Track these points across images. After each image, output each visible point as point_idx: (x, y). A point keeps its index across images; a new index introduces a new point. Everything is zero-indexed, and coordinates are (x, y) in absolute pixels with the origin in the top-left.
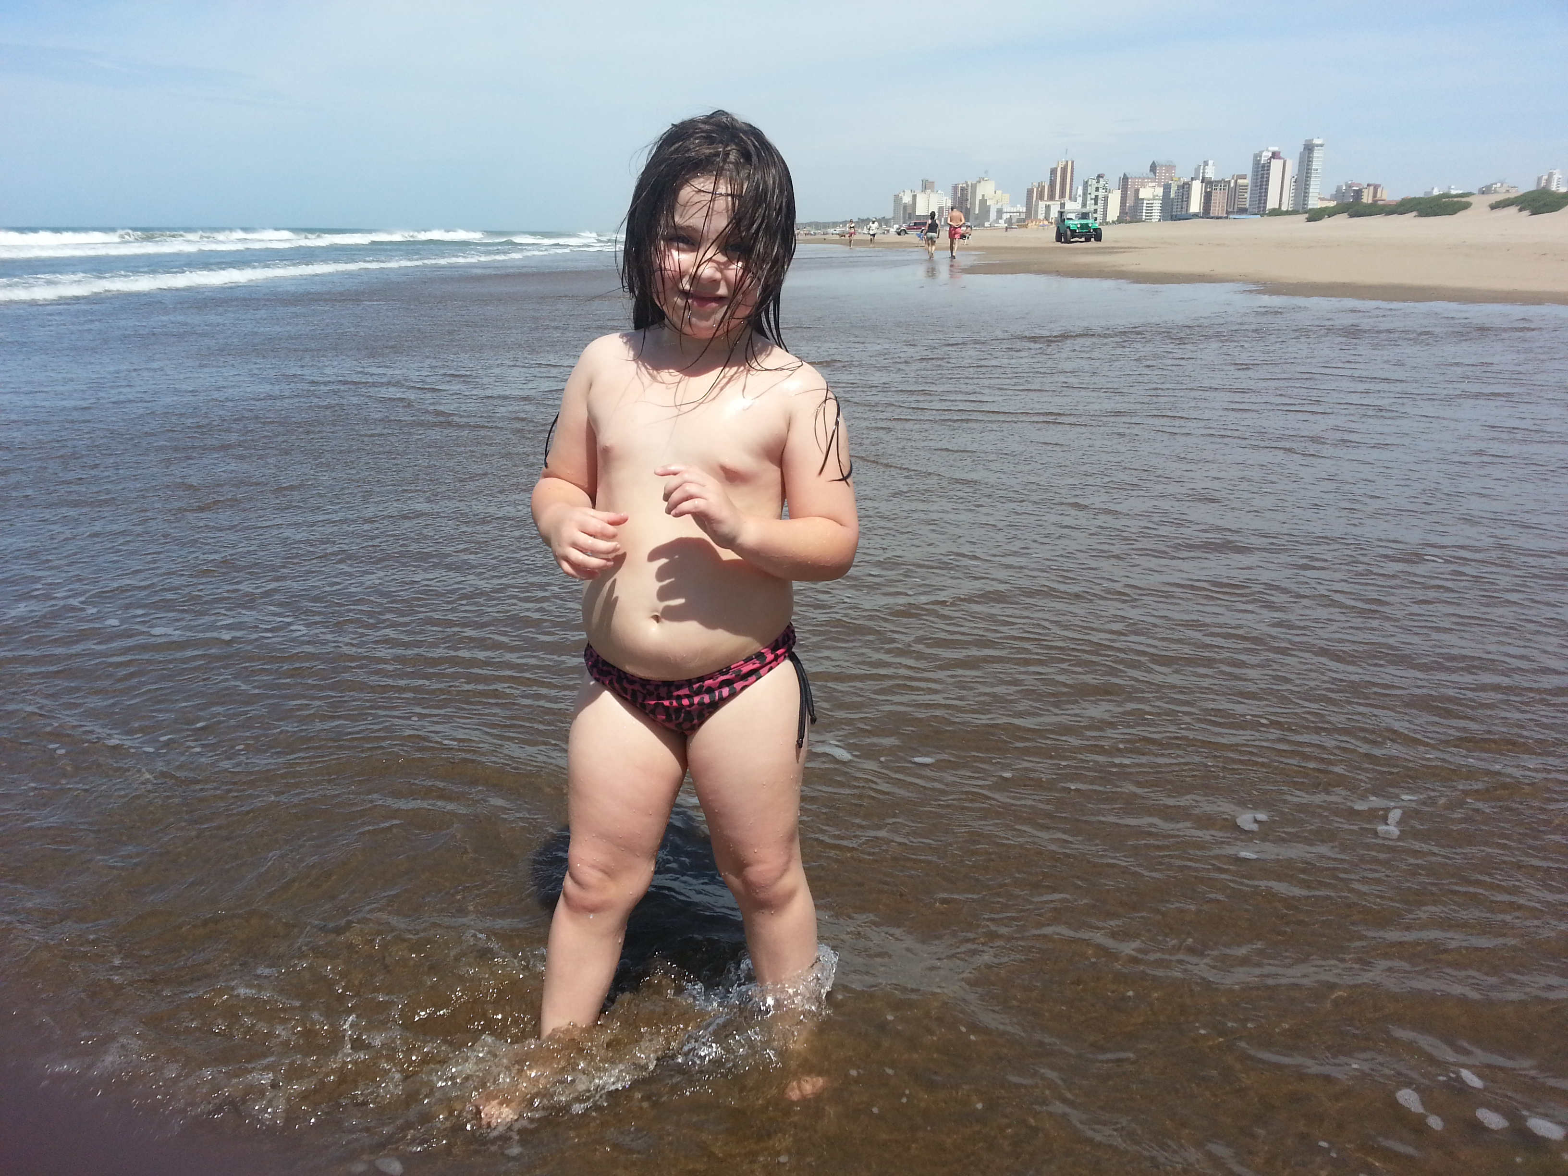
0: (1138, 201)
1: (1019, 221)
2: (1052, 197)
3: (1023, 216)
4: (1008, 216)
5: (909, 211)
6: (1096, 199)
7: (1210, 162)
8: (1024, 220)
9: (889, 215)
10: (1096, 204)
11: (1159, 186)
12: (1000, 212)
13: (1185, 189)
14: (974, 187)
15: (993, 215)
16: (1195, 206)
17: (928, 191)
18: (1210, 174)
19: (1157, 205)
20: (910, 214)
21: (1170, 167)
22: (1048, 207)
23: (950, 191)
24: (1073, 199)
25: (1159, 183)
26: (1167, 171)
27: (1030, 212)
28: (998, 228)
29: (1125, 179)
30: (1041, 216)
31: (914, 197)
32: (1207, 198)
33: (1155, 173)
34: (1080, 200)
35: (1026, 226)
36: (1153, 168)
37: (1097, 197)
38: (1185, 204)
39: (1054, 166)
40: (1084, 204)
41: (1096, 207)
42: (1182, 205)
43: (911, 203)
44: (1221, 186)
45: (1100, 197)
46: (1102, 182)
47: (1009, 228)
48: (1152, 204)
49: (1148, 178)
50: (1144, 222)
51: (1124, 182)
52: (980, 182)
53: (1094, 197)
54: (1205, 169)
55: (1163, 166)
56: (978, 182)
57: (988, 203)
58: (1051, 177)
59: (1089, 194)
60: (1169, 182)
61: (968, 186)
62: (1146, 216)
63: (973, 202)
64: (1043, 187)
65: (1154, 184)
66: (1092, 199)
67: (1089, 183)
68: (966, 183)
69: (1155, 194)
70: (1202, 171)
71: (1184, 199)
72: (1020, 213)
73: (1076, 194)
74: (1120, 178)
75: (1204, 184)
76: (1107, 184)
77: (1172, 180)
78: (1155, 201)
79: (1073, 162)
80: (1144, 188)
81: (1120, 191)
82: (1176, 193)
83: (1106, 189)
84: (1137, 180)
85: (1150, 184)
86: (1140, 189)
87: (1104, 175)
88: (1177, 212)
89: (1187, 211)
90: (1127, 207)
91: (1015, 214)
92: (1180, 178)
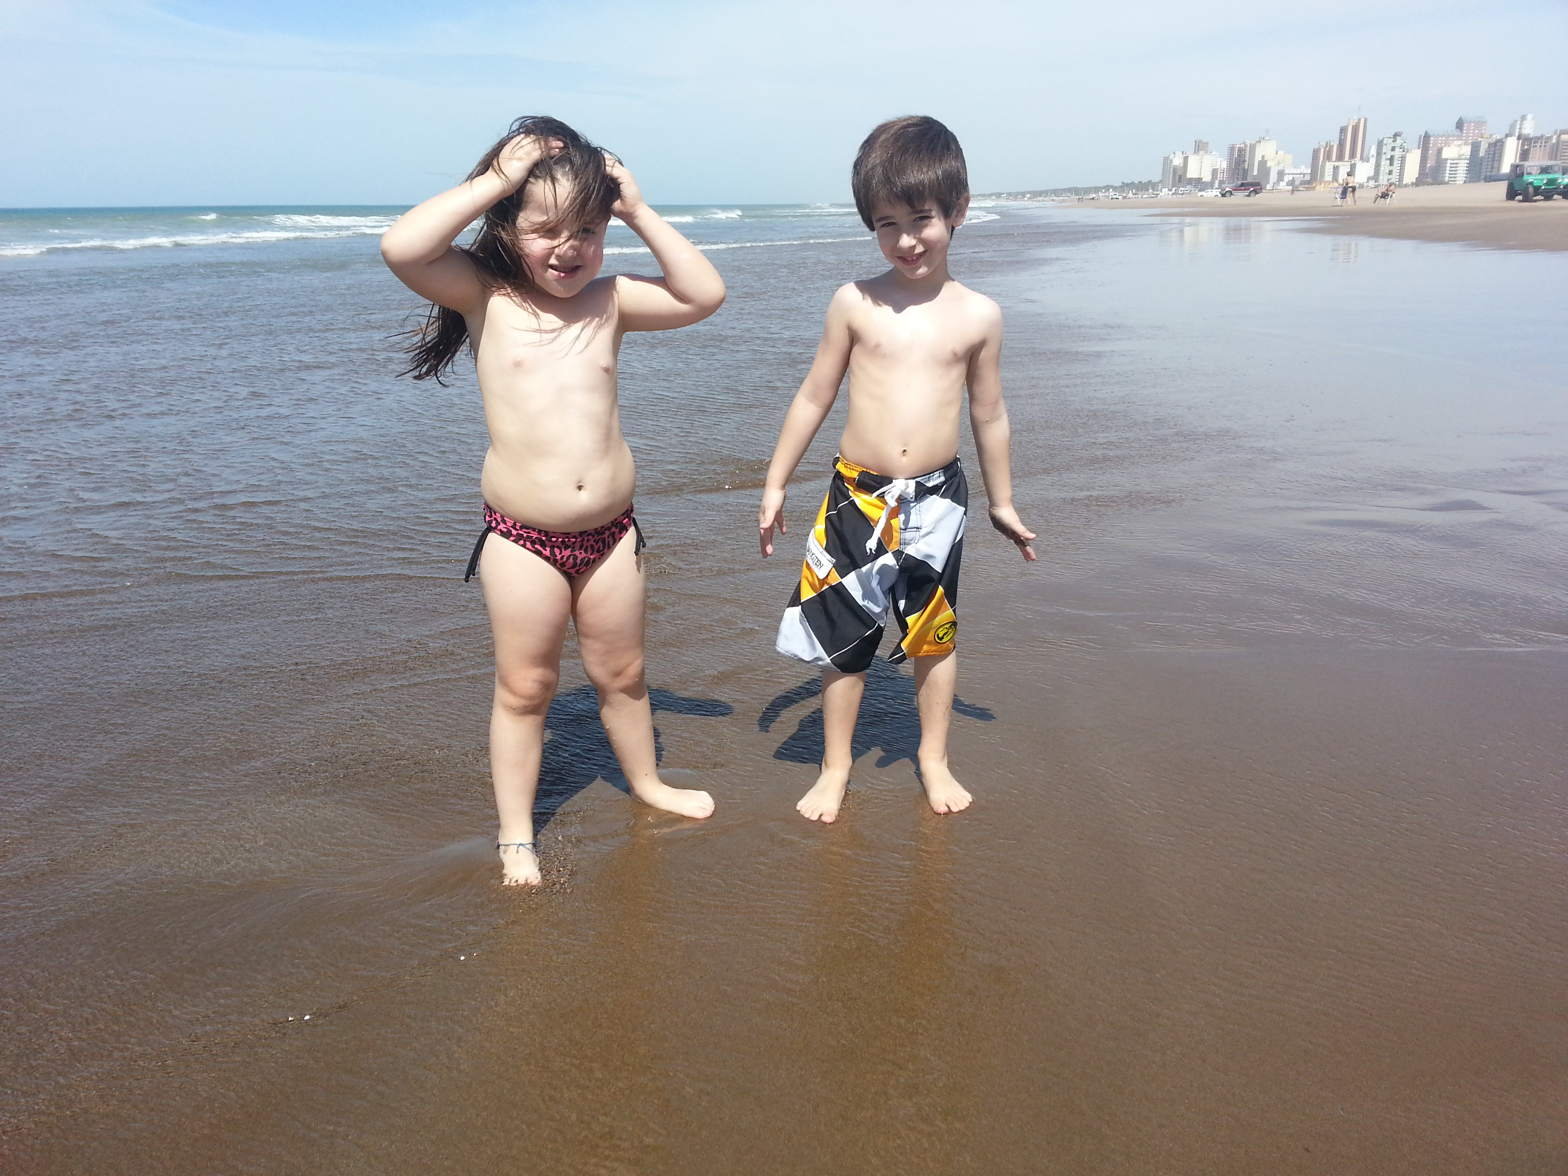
0: (1440, 163)
1: (1303, 183)
2: (1340, 158)
3: (1308, 178)
4: (1291, 177)
5: (1179, 173)
6: (1391, 160)
7: (1529, 117)
8: (1309, 182)
9: (1156, 178)
10: (1391, 164)
11: (1466, 144)
12: (1281, 175)
13: (1497, 147)
14: (1253, 148)
15: (1273, 177)
16: (1509, 165)
17: (1202, 153)
18: (1529, 129)
19: (1463, 165)
20: (1180, 177)
21: (1480, 123)
22: (1336, 169)
23: (1226, 151)
24: (1365, 159)
25: (1467, 140)
26: (1476, 127)
27: (1316, 175)
28: (1280, 191)
29: (1427, 137)
30: (1328, 177)
31: (1186, 159)
32: (1524, 156)
33: (1461, 130)
34: (1373, 161)
35: (1313, 188)
36: (1460, 125)
37: (1392, 157)
38: (1496, 164)
39: (1344, 124)
40: (1378, 166)
41: (1391, 168)
42: (1493, 164)
43: (1182, 165)
44: (1541, 143)
45: (1396, 157)
46: (1399, 141)
47: (1293, 191)
48: (1457, 164)
49: (1454, 136)
50: (1447, 183)
51: (1425, 141)
52: (1259, 142)
53: (1389, 157)
54: (1521, 125)
55: (1471, 122)
56: (1257, 142)
57: (1268, 165)
58: (1341, 136)
59: (1385, 153)
60: (1480, 140)
61: (1246, 146)
62: (1449, 177)
63: (1251, 165)
64: (1331, 147)
65: (1460, 142)
66: (1386, 159)
67: (1385, 142)
68: (1244, 143)
69: (1461, 153)
70: (1518, 126)
71: (1496, 158)
72: (1304, 174)
73: (1369, 154)
74: (1421, 136)
75: (1520, 141)
76: (1405, 143)
77: (1483, 138)
78: (1460, 161)
79: (1366, 119)
80: (1448, 146)
81: (1420, 151)
82: (1486, 151)
83: (1404, 148)
84: (1440, 138)
85: (1455, 142)
86: (1444, 148)
87: (1402, 133)
88: (1487, 172)
89: (1498, 171)
90: (1428, 168)
91: (1298, 176)
92: (1491, 135)
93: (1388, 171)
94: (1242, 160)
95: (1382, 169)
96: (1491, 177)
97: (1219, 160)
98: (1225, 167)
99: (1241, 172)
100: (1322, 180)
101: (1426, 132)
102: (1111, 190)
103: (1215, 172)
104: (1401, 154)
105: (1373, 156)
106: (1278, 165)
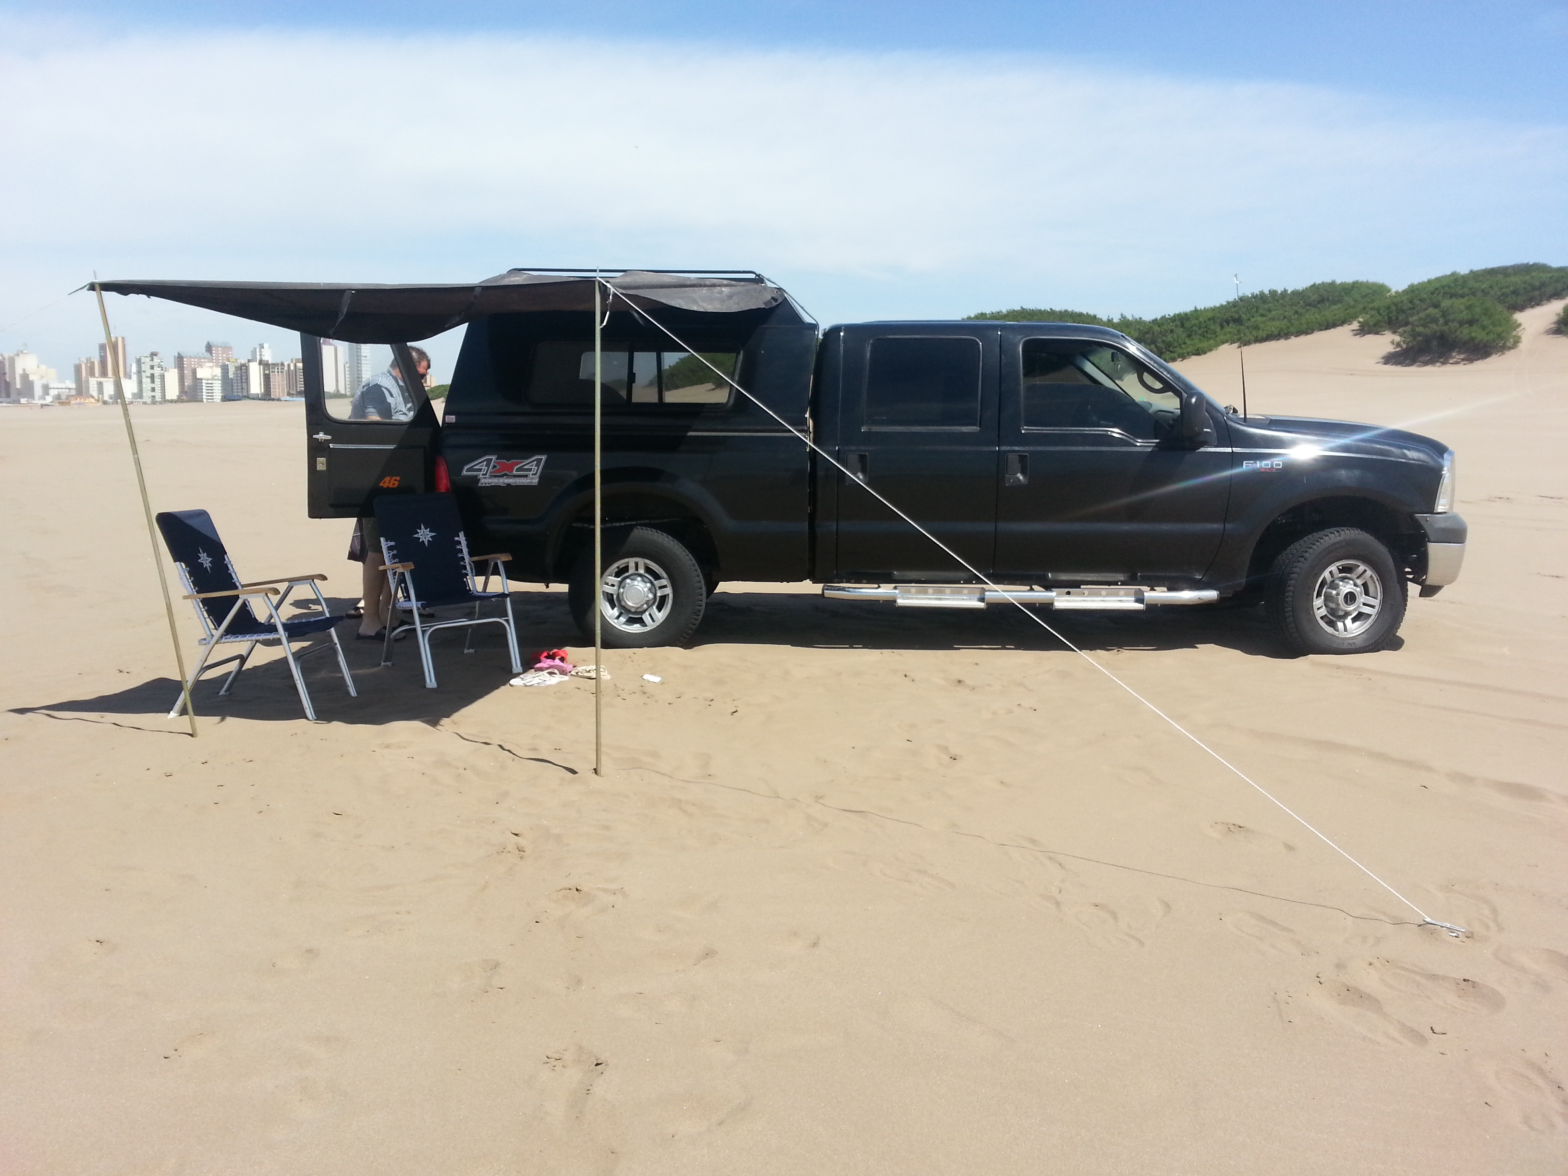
0: (197, 381)
1: (69, 398)
2: (104, 374)
3: (73, 392)
4: (56, 392)
6: (152, 377)
7: (266, 345)
8: (74, 397)
10: (153, 382)
11: (217, 366)
12: (46, 389)
13: (243, 370)
14: (12, 361)
15: (38, 391)
16: (256, 386)
18: (268, 357)
19: (217, 387)
21: (227, 348)
22: (100, 385)
24: (128, 376)
25: (217, 363)
26: (223, 352)
27: (81, 390)
28: (46, 406)
29: (181, 358)
30: (93, 390)
32: (267, 379)
33: (211, 353)
34: (134, 377)
35: (78, 403)
36: (209, 348)
38: (244, 384)
39: (102, 342)
40: (140, 383)
41: (153, 385)
42: (242, 386)
44: (278, 369)
45: (156, 375)
46: (156, 360)
48: (212, 384)
49: (204, 358)
50: (207, 401)
51: (180, 361)
52: (18, 355)
53: (149, 375)
54: (260, 352)
55: (218, 347)
56: (15, 355)
57: (31, 378)
58: (100, 353)
59: (144, 372)
60: (227, 363)
61: (4, 358)
62: (207, 396)
63: (13, 378)
64: (93, 363)
65: (211, 364)
66: (147, 377)
67: (142, 361)
69: (214, 374)
70: (258, 354)
71: (243, 381)
72: (69, 389)
73: (131, 372)
74: (175, 356)
75: (261, 366)
76: (162, 362)
77: (229, 362)
78: (214, 382)
79: (123, 338)
80: (202, 367)
81: (176, 370)
82: (234, 374)
83: (162, 367)
84: (192, 360)
85: (206, 364)
86: (197, 369)
87: (158, 353)
88: (237, 392)
89: (248, 391)
90: (186, 387)
91: (64, 390)
92: (237, 359)
93: (150, 389)
94: (2, 372)
95: (145, 386)
100: (88, 394)
104: (159, 372)
105: (134, 373)
106: (41, 379)
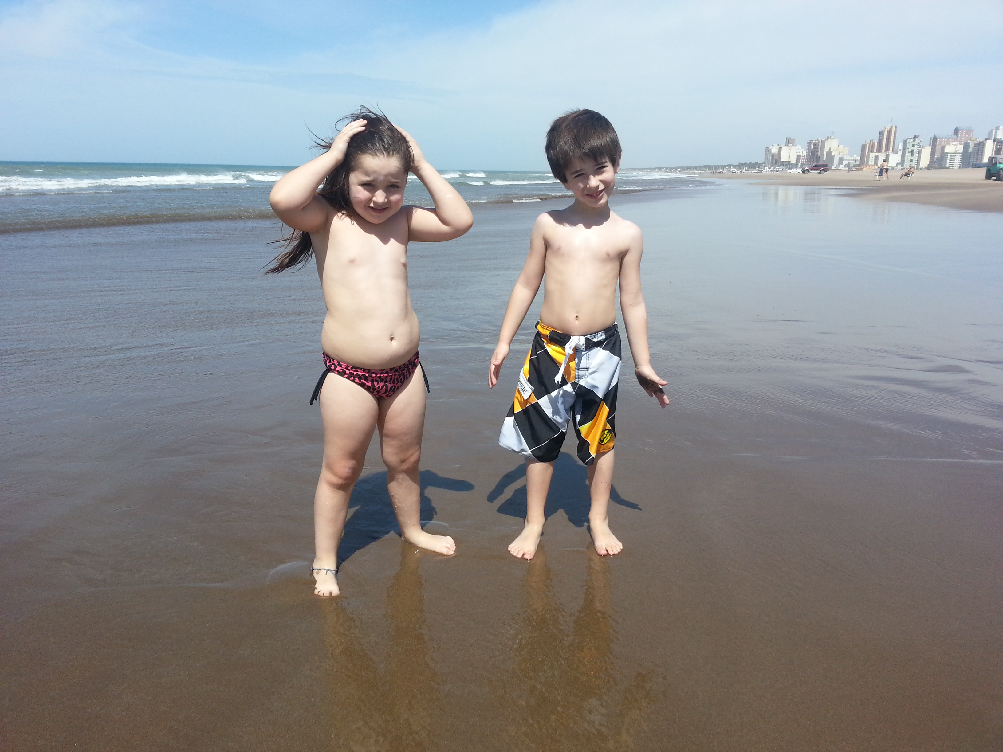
0: (944, 154)
1: (855, 166)
2: (879, 150)
3: (858, 163)
5: (776, 157)
6: (912, 152)
8: (859, 165)
9: (761, 160)
10: (912, 155)
11: (960, 144)
12: (841, 160)
13: (980, 146)
14: (823, 143)
15: (836, 161)
16: (988, 158)
17: (790, 145)
18: (1000, 135)
19: (958, 158)
20: (776, 160)
21: (969, 131)
22: (876, 158)
23: (806, 145)
24: (895, 152)
25: (961, 142)
26: (967, 134)
27: (863, 161)
28: (840, 170)
29: (935, 139)
30: (871, 162)
31: (780, 149)
33: (957, 135)
34: (900, 153)
35: (862, 169)
36: (956, 131)
37: (913, 151)
38: (979, 157)
39: (882, 130)
40: (903, 156)
41: (912, 158)
42: (977, 157)
43: (777, 153)
45: (915, 151)
46: (917, 141)
47: (848, 171)
49: (952, 138)
50: (948, 168)
51: (934, 141)
52: (827, 139)
53: (911, 151)
54: (996, 132)
55: (963, 130)
56: (826, 139)
57: (833, 154)
58: (880, 137)
59: (908, 149)
60: (969, 141)
61: (819, 142)
62: (949, 165)
63: (822, 154)
64: (874, 144)
65: (956, 143)
66: (909, 152)
67: (908, 141)
68: (818, 140)
69: (957, 149)
70: (994, 134)
71: (979, 153)
72: (856, 160)
73: (898, 149)
74: (931, 138)
75: (995, 143)
76: (921, 142)
77: (971, 140)
78: (956, 155)
79: (896, 127)
80: (949, 145)
81: (930, 147)
82: (973, 149)
83: (920, 145)
84: (944, 140)
85: (953, 142)
86: (946, 146)
87: (919, 136)
88: (973, 162)
89: (981, 161)
90: (935, 158)
91: (852, 161)
92: (977, 139)
93: (910, 160)
94: (816, 151)
95: (906, 158)
96: (976, 165)
97: (801, 150)
98: (805, 155)
99: (815, 158)
100: (867, 164)
101: (935, 135)
102: (732, 167)
103: (798, 158)
104: (918, 149)
105: (900, 150)
106: (839, 154)
